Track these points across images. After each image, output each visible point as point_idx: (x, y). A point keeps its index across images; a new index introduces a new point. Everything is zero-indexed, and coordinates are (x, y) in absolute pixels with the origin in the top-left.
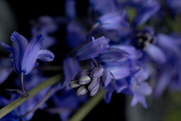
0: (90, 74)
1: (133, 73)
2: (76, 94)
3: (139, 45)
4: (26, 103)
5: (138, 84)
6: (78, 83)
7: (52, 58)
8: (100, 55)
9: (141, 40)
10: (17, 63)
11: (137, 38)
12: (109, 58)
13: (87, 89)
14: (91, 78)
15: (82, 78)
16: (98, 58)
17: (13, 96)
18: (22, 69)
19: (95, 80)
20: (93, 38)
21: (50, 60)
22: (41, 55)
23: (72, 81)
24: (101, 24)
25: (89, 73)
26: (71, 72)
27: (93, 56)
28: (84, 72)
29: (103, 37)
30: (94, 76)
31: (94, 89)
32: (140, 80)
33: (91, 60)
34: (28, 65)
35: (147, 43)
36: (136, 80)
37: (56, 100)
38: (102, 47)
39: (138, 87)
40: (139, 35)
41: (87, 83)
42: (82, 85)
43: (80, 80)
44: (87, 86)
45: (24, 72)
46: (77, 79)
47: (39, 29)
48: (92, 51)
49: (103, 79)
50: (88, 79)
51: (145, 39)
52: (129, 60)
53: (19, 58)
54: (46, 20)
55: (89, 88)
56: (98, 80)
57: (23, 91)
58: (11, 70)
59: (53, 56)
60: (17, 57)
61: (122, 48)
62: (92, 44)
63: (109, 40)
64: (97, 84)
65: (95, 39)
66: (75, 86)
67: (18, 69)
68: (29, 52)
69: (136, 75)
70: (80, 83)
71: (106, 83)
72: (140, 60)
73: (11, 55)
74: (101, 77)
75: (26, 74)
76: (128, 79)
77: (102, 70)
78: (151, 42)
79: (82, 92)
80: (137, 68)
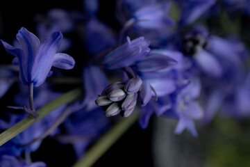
0: (124, 87)
1: (179, 88)
2: (105, 114)
3: (188, 50)
4: (31, 129)
5: (186, 104)
6: (108, 99)
7: (71, 65)
8: (137, 62)
9: (190, 44)
10: (25, 70)
11: (185, 41)
12: (149, 67)
13: (120, 108)
14: (126, 93)
15: (113, 92)
16: (135, 66)
17: (14, 117)
18: (32, 79)
19: (131, 95)
20: (128, 39)
21: (69, 67)
22: (56, 61)
23: (99, 96)
24: (137, 20)
25: (122, 86)
26: (94, 86)
27: (127, 64)
28: (116, 84)
29: (142, 38)
30: (129, 90)
31: (130, 108)
32: (188, 98)
33: (124, 69)
34: (40, 73)
35: (199, 48)
36: (183, 97)
37: (70, 126)
38: (140, 51)
39: (185, 108)
40: (188, 36)
41: (121, 99)
42: (113, 102)
43: (111, 96)
44: (119, 104)
45: (35, 83)
46: (107, 93)
47: (48, 27)
48: (127, 56)
49: (141, 95)
50: (122, 94)
51: (196, 42)
52: (174, 71)
53: (28, 63)
54: (58, 14)
55: (123, 106)
56: (135, 96)
57: (31, 109)
58: (11, 81)
59: (74, 62)
60: (25, 62)
61: (166, 53)
62: (126, 47)
63: (150, 43)
64: (133, 101)
65: (131, 40)
66: (104, 103)
67: (26, 79)
68: (41, 56)
69: (184, 91)
70: (111, 99)
71: (146, 101)
72: (188, 70)
73: (16, 60)
74: (139, 92)
75: (37, 85)
76: (172, 97)
77: (140, 83)
78: (204, 46)
79: (114, 111)
80: (185, 82)
